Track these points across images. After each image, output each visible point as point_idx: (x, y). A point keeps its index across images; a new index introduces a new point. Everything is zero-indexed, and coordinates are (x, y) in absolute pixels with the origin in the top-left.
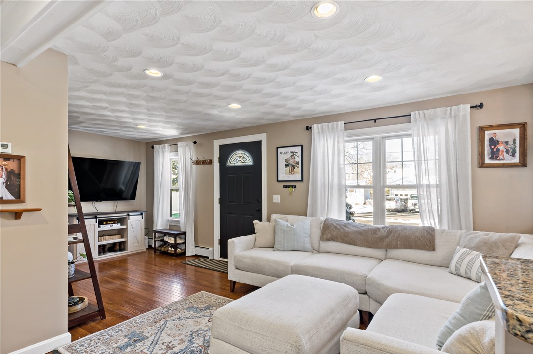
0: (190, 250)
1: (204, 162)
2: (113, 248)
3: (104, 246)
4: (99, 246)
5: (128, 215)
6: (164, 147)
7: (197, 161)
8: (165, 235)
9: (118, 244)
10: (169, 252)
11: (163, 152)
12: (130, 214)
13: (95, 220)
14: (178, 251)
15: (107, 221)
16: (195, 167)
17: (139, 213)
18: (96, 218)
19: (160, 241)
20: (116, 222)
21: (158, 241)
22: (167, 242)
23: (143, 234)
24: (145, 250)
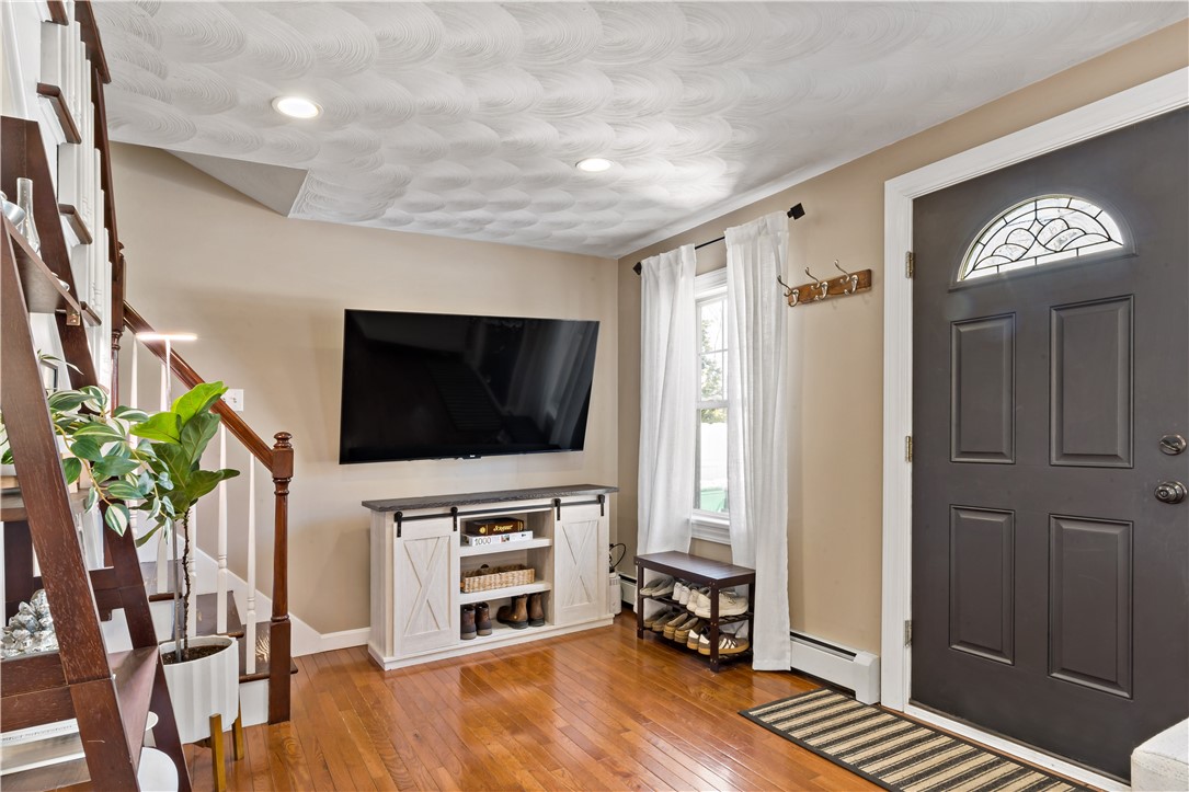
0: (772, 651)
1: (836, 288)
2: (508, 613)
3: (480, 608)
4: (465, 609)
5: (557, 503)
6: (677, 259)
7: (801, 289)
8: (677, 580)
9: (524, 601)
10: (691, 646)
11: (673, 279)
12: (563, 500)
13: (451, 519)
14: (726, 646)
15: (494, 524)
16: (793, 314)
17: (591, 496)
18: (454, 513)
19: (659, 599)
20: (520, 526)
21: (651, 597)
22: (684, 607)
23: (606, 565)
24: (611, 622)
